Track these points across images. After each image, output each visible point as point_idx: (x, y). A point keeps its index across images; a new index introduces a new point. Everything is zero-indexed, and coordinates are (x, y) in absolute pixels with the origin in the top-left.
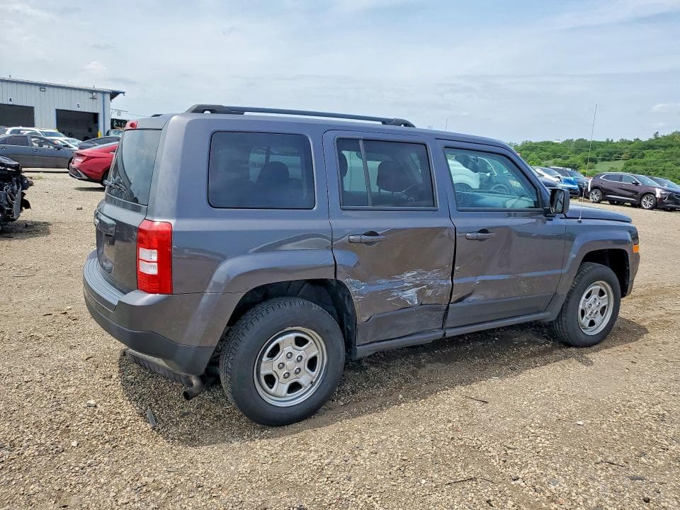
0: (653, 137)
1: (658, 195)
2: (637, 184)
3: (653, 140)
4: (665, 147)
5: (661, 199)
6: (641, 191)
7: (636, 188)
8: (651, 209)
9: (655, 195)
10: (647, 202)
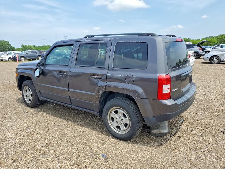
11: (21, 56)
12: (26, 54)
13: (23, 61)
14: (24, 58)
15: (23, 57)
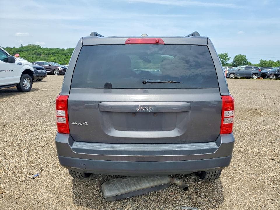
0: (20, 46)
1: (60, 70)
2: (50, 66)
3: (21, 48)
4: (27, 51)
5: (61, 71)
6: (53, 68)
7: (50, 67)
8: (58, 75)
9: (58, 69)
10: (56, 72)
11: (231, 72)
12: (238, 70)
13: (232, 78)
14: (234, 75)
15: (234, 73)
